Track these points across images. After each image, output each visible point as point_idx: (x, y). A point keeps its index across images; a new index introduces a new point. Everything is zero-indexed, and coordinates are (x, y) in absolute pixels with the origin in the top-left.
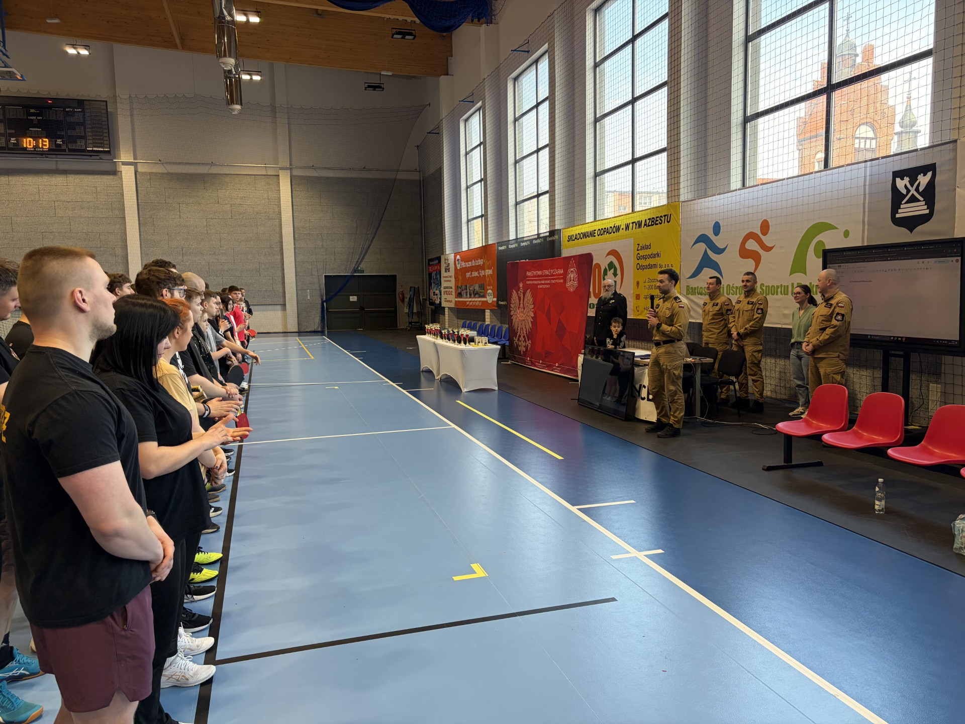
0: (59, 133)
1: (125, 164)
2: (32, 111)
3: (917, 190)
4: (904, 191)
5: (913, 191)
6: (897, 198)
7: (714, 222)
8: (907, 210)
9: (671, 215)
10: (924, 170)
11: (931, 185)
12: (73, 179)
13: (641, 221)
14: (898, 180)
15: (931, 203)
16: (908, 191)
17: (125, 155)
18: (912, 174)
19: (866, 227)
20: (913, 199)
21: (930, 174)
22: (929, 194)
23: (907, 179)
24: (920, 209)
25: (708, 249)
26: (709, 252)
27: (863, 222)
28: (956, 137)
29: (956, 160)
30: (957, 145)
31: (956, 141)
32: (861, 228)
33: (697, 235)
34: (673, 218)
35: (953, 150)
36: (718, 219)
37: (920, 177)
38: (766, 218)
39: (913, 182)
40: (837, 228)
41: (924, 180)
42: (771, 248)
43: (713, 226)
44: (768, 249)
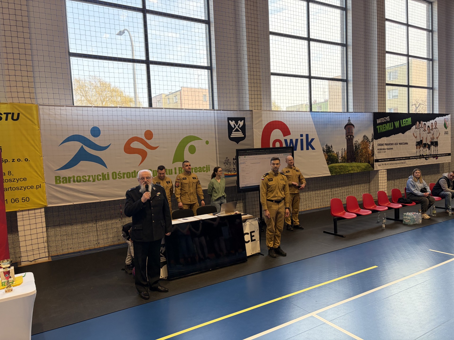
4: (233, 127)
5: (237, 127)
6: (230, 129)
8: (235, 134)
9: (19, 114)
10: (241, 119)
11: (244, 125)
14: (230, 121)
15: (244, 133)
16: (235, 127)
18: (236, 120)
19: (217, 140)
20: (237, 130)
21: (243, 121)
22: (243, 129)
23: (234, 122)
24: (240, 134)
25: (84, 147)
26: (87, 149)
27: (216, 138)
28: (251, 109)
29: (252, 118)
30: (252, 112)
31: (252, 111)
32: (215, 141)
33: (68, 135)
34: (24, 117)
35: (251, 114)
36: (96, 125)
37: (239, 122)
38: (149, 129)
39: (237, 123)
40: (202, 140)
41: (241, 123)
42: (156, 148)
43: (90, 130)
44: (152, 148)
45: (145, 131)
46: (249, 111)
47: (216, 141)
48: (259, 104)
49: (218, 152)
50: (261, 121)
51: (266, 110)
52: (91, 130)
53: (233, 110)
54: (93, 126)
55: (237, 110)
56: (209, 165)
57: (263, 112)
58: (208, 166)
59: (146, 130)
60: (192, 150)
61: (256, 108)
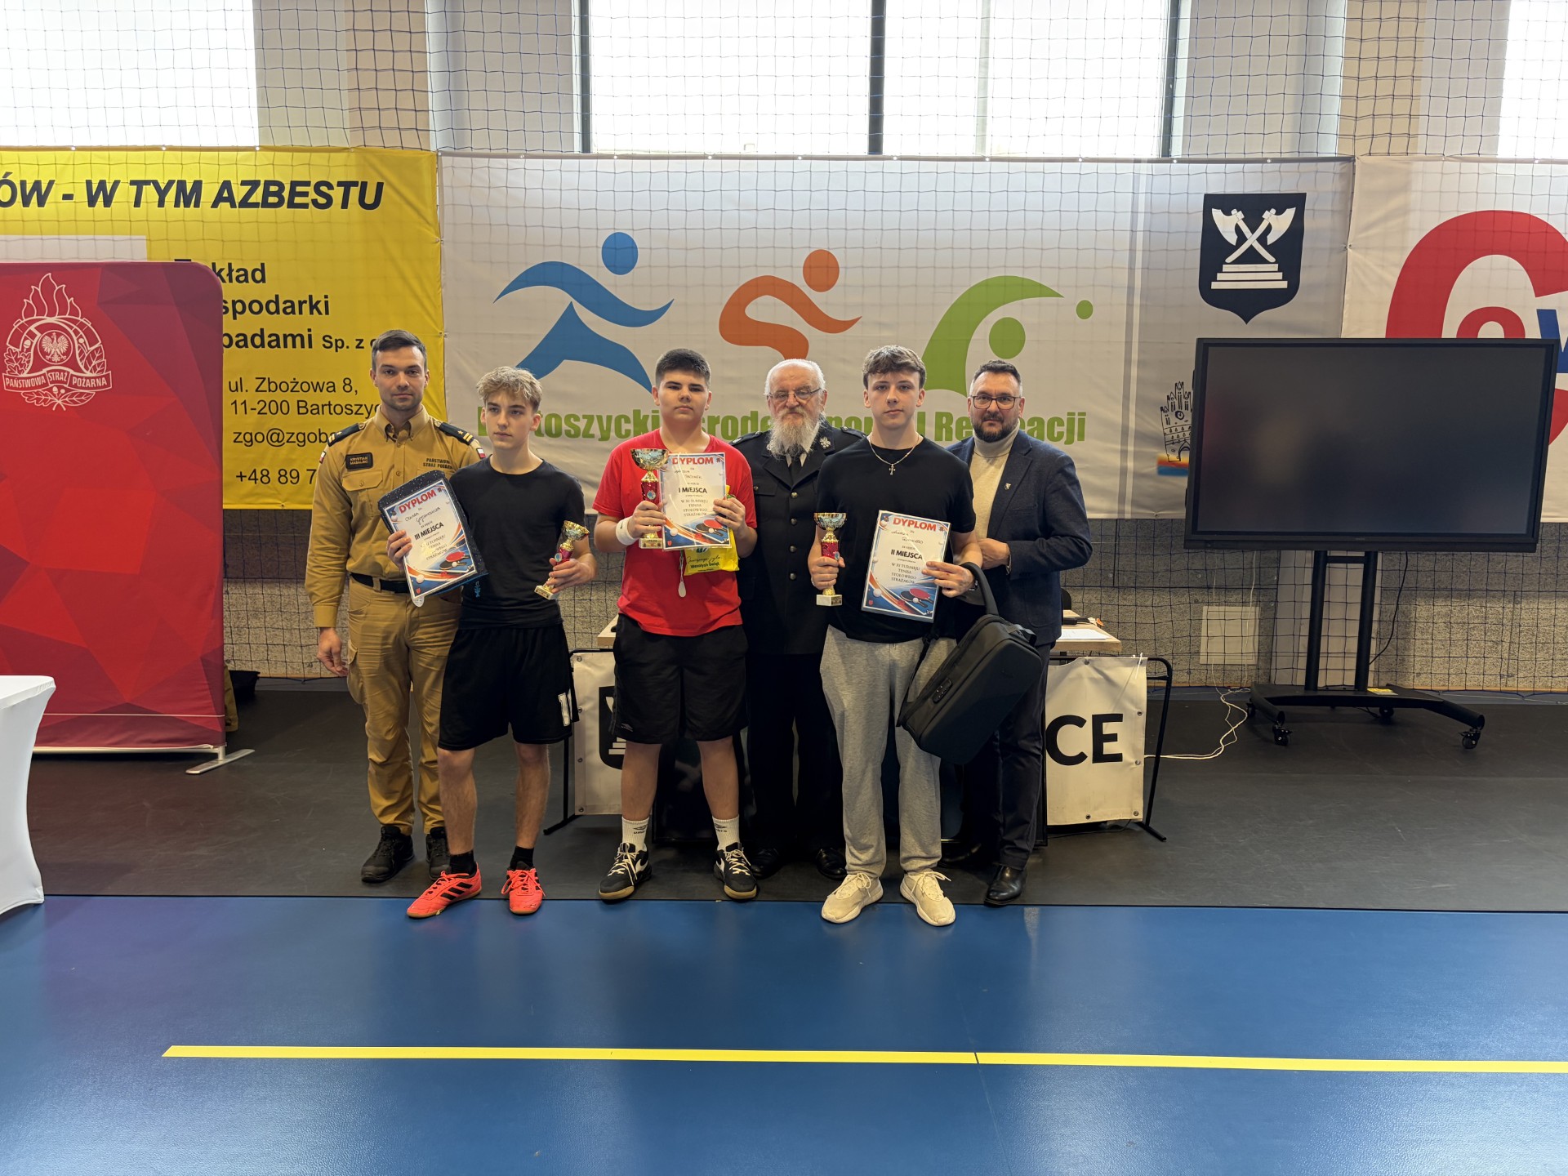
3: (1262, 240)
4: (1232, 238)
5: (1252, 240)
6: (1214, 251)
8: (1233, 277)
9: (380, 186)
10: (1280, 202)
13: (198, 185)
14: (1217, 214)
15: (1290, 270)
16: (1242, 238)
19: (1137, 301)
20: (1251, 257)
21: (1290, 213)
22: (1289, 251)
23: (1237, 216)
24: (1268, 276)
25: (579, 308)
26: (586, 316)
27: (1131, 289)
28: (1349, 153)
29: (1348, 195)
30: (1354, 167)
31: (1350, 160)
32: (1125, 302)
33: (526, 264)
34: (396, 198)
35: (1341, 175)
36: (624, 227)
37: (1269, 216)
38: (824, 247)
40: (1059, 296)
41: (1278, 223)
42: (844, 326)
43: (601, 244)
44: (831, 325)
45: (807, 253)
46: (1333, 163)
47: (1130, 305)
48: (1401, 125)
49: (1135, 356)
50: (1405, 211)
51: (1442, 157)
52: (604, 247)
53: (1242, 156)
54: (612, 232)
55: (1265, 156)
56: (1080, 414)
57: (1418, 166)
58: (1077, 417)
59: (813, 250)
60: (1009, 340)
61: (1381, 145)
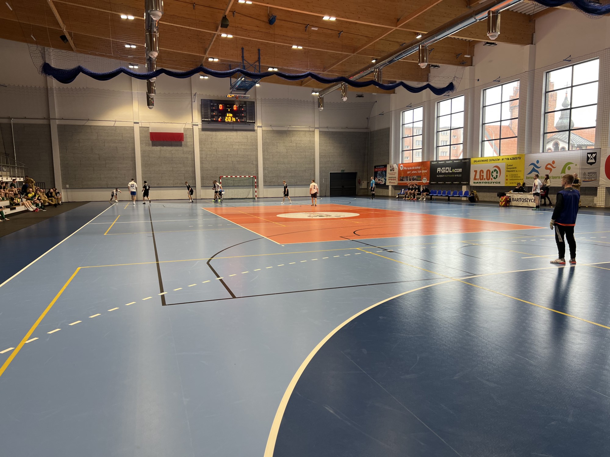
0: (237, 115)
1: (258, 127)
2: (228, 106)
3: (593, 157)
4: (590, 157)
5: (592, 157)
6: (588, 158)
7: (536, 160)
8: (590, 161)
9: (520, 157)
10: (594, 153)
11: (596, 156)
12: (239, 133)
14: (588, 154)
15: (595, 160)
16: (591, 157)
17: (259, 123)
18: (592, 154)
20: (592, 159)
21: (595, 154)
22: (595, 158)
23: (590, 155)
24: (593, 161)
25: (534, 167)
26: (535, 168)
29: (601, 152)
32: (579, 164)
33: (531, 163)
36: (538, 160)
37: (593, 154)
38: (554, 160)
39: (592, 155)
40: (574, 164)
41: (594, 155)
42: (555, 167)
44: (554, 168)
45: (552, 161)
46: (599, 149)
48: (606, 144)
50: (606, 153)
57: (608, 148)
60: (569, 168)
61: (604, 146)
